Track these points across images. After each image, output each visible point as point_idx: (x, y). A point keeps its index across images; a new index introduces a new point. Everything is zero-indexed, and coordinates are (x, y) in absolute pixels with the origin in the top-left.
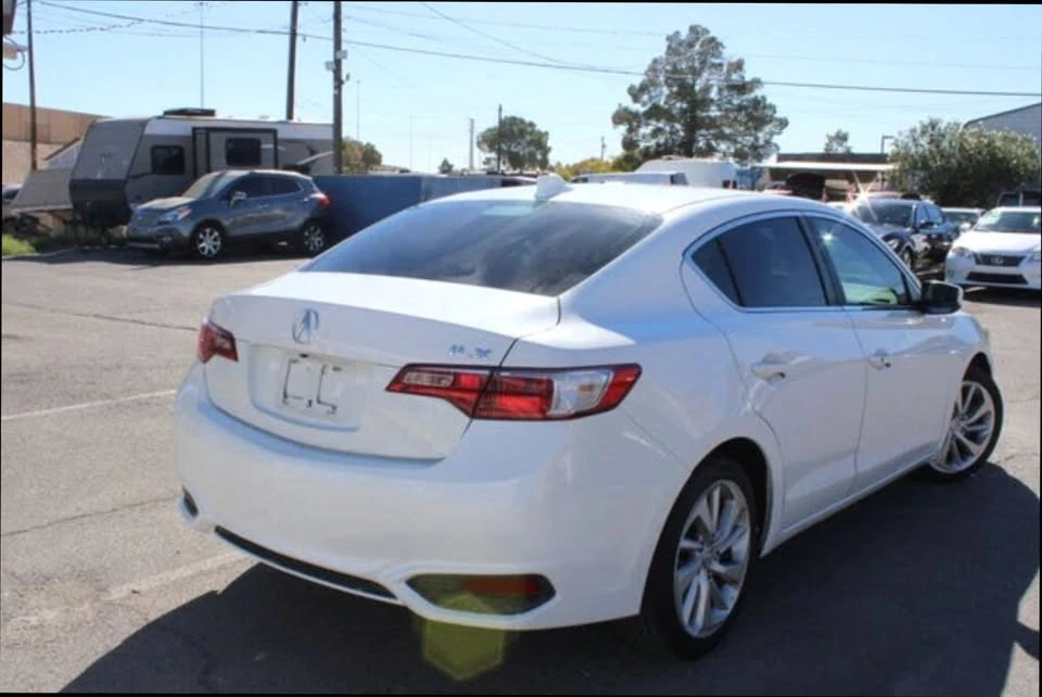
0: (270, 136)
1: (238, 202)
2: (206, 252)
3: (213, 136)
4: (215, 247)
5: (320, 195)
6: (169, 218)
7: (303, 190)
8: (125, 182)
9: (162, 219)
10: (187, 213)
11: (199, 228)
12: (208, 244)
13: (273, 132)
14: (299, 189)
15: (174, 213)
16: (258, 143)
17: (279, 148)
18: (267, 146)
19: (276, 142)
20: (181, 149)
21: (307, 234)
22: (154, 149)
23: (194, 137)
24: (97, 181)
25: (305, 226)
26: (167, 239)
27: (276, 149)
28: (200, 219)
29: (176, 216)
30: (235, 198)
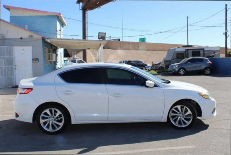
0: (203, 50)
1: (188, 64)
2: (181, 74)
3: (189, 50)
4: (183, 73)
5: (210, 62)
6: (174, 67)
7: (205, 61)
8: (171, 60)
9: (173, 67)
10: (178, 66)
11: (180, 69)
12: (182, 72)
13: (204, 49)
14: (204, 61)
15: (175, 66)
16: (199, 52)
17: (205, 52)
18: (202, 52)
19: (204, 51)
20: (183, 54)
21: (206, 70)
22: (177, 54)
23: (186, 51)
24: (168, 60)
25: (206, 68)
26: (173, 71)
27: (204, 53)
28: (180, 67)
29: (175, 67)
30: (188, 63)
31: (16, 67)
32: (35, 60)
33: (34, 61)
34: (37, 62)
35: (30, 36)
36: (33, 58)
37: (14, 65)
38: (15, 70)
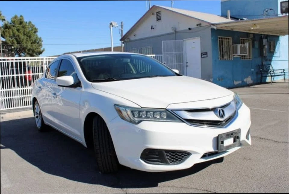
31: (187, 64)
32: (204, 54)
33: (203, 56)
34: (206, 57)
35: (197, 25)
36: (202, 52)
37: (185, 61)
38: (186, 68)
